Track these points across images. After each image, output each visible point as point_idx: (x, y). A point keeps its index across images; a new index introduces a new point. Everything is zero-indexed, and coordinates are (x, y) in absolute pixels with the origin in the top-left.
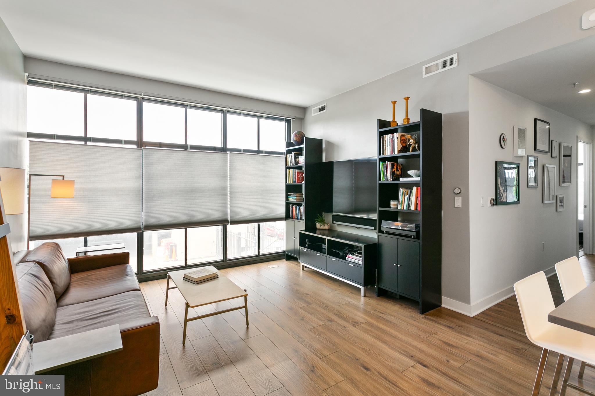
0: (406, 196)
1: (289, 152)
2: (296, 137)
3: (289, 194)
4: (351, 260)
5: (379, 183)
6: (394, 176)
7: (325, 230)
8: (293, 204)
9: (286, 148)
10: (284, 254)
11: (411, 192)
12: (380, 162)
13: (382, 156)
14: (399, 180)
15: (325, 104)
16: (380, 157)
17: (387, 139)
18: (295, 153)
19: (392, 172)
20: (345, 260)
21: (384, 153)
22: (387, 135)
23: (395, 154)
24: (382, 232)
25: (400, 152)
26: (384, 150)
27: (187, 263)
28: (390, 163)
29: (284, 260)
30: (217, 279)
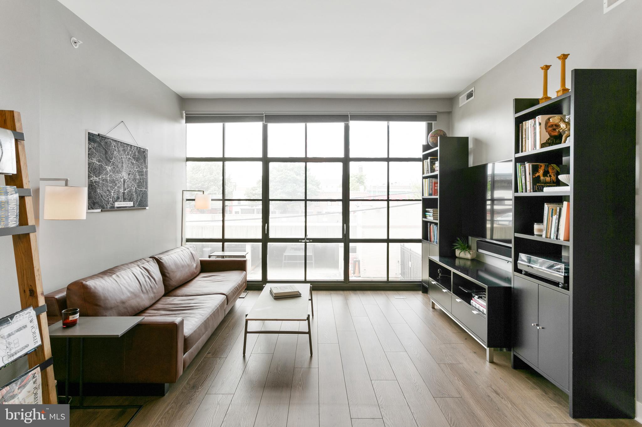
0: (554, 216)
1: (425, 157)
2: (432, 137)
3: (427, 209)
4: (476, 305)
5: (515, 196)
6: (537, 184)
7: (467, 259)
8: (431, 223)
9: (423, 152)
10: (420, 284)
11: (560, 210)
12: (517, 164)
13: (520, 155)
14: (542, 191)
15: (473, 89)
16: (518, 155)
17: (527, 127)
18: (431, 157)
19: (533, 178)
20: (470, 303)
21: (524, 149)
22: (527, 121)
23: (537, 149)
24: (520, 271)
25: (543, 146)
26: (523, 145)
27: (307, 279)
28: (530, 164)
29: (421, 292)
30: (299, 298)
